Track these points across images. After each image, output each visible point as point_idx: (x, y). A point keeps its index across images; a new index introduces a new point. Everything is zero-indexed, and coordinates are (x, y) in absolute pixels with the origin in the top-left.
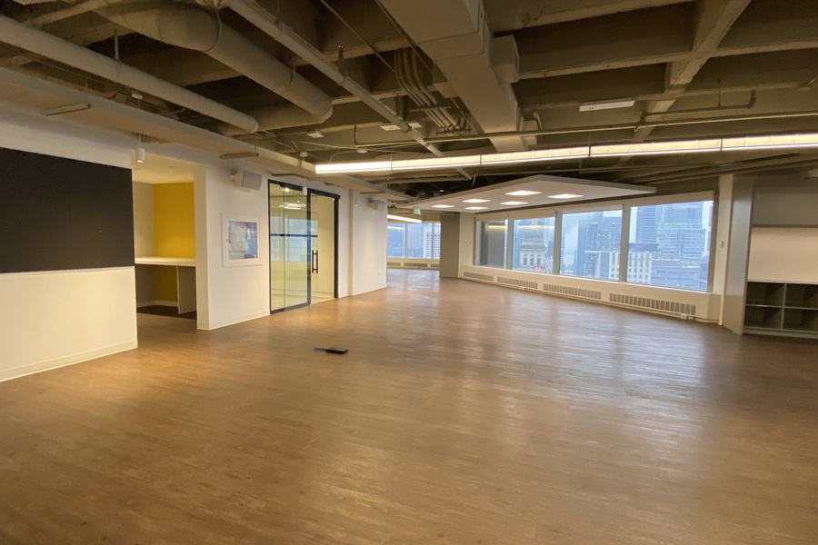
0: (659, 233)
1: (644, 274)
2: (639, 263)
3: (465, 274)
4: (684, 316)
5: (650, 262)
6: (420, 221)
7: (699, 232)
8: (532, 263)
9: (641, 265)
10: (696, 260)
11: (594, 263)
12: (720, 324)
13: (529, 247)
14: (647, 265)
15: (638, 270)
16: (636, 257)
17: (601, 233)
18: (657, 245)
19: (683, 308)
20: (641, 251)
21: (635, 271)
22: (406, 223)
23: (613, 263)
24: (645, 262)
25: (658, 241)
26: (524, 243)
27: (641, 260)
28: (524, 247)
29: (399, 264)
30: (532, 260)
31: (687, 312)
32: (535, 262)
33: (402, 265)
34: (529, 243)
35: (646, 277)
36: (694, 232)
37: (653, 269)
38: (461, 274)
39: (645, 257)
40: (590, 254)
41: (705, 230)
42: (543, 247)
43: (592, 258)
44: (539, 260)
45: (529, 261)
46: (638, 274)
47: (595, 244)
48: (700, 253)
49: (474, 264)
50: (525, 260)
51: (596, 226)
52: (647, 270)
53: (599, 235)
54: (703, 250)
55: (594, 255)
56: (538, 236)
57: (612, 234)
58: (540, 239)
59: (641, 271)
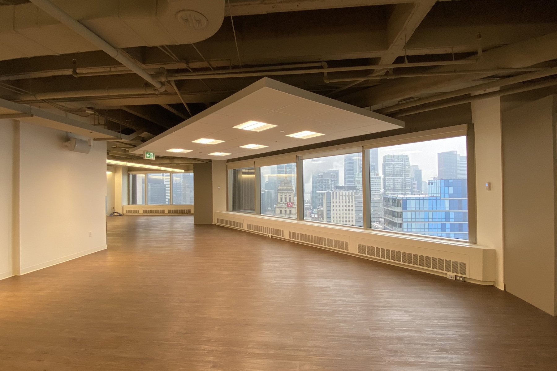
0: (357, 179)
1: (351, 204)
2: (347, 198)
3: (219, 220)
4: (450, 275)
5: (354, 197)
6: (183, 171)
7: (377, 178)
8: (286, 200)
9: (349, 199)
10: (378, 195)
11: (322, 199)
12: (501, 287)
13: (283, 190)
14: (352, 199)
15: (347, 202)
16: (346, 194)
17: (325, 180)
18: (356, 186)
19: (448, 265)
20: (348, 190)
21: (346, 203)
22: (171, 173)
23: (333, 199)
24: (350, 197)
25: (356, 184)
26: (280, 188)
27: (349, 196)
28: (280, 190)
29: (163, 211)
30: (286, 198)
31: (455, 271)
32: (288, 199)
33: (166, 212)
34: (283, 188)
35: (352, 206)
36: (375, 178)
37: (355, 201)
38: (215, 221)
39: (350, 194)
40: (319, 193)
41: (381, 177)
42: (292, 190)
43: (321, 196)
44: (290, 198)
45: (284, 199)
46: (348, 204)
47: (322, 187)
48: (379, 191)
49: (227, 210)
50: (281, 199)
51: (322, 176)
52: (352, 202)
53: (324, 181)
54: (381, 189)
55: (322, 194)
56: (288, 183)
57: (331, 181)
58: (290, 185)
59: (349, 202)
